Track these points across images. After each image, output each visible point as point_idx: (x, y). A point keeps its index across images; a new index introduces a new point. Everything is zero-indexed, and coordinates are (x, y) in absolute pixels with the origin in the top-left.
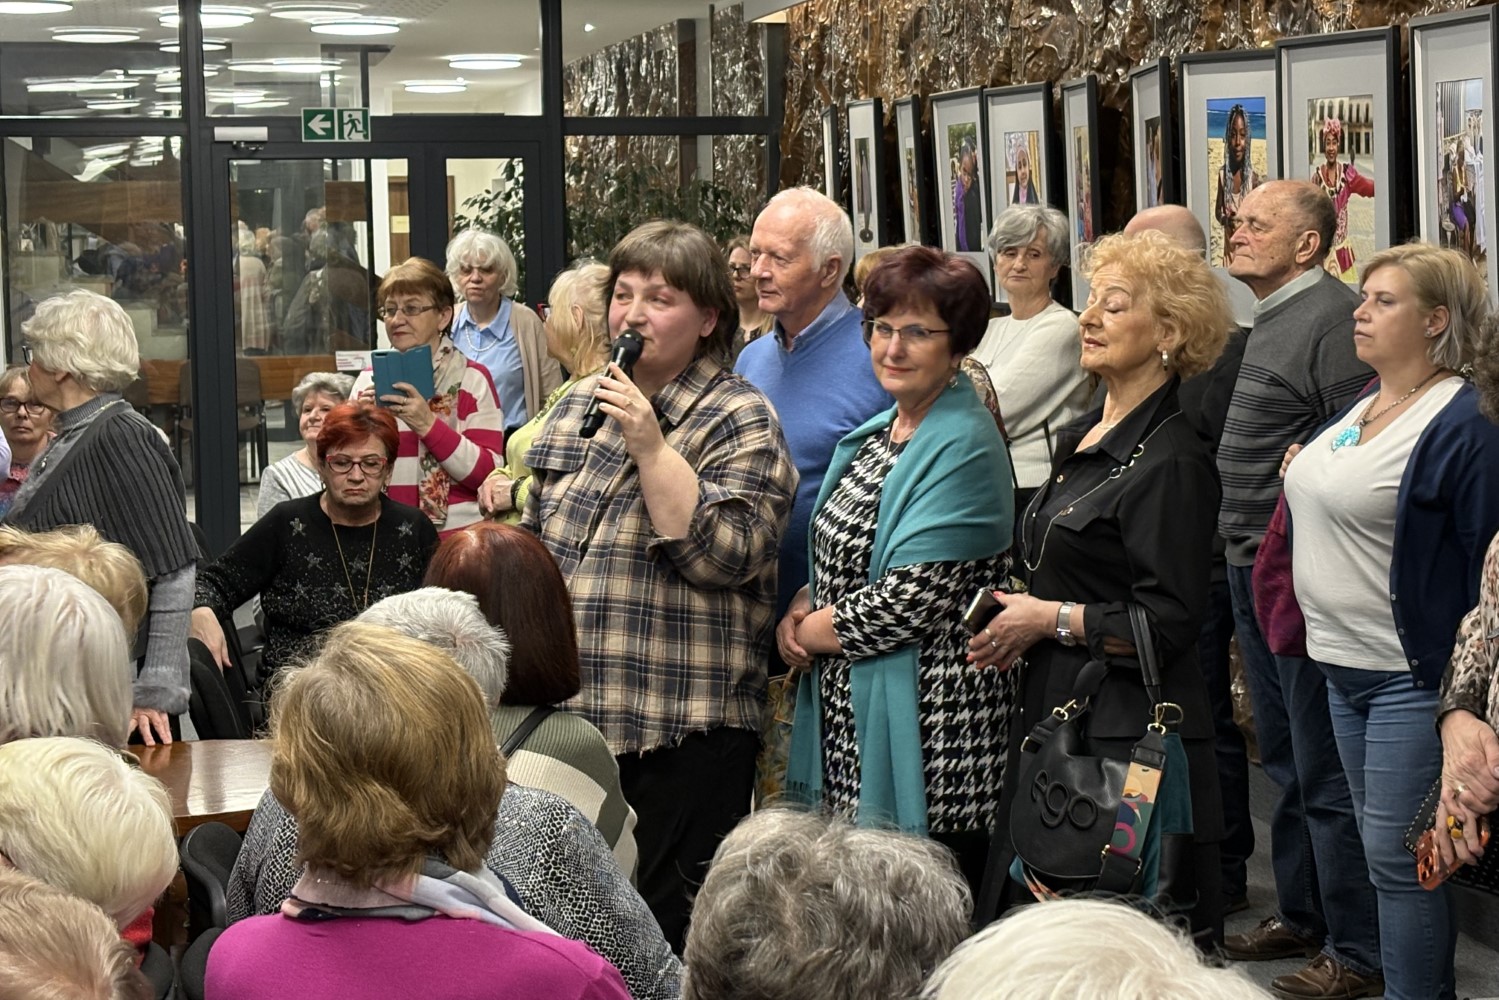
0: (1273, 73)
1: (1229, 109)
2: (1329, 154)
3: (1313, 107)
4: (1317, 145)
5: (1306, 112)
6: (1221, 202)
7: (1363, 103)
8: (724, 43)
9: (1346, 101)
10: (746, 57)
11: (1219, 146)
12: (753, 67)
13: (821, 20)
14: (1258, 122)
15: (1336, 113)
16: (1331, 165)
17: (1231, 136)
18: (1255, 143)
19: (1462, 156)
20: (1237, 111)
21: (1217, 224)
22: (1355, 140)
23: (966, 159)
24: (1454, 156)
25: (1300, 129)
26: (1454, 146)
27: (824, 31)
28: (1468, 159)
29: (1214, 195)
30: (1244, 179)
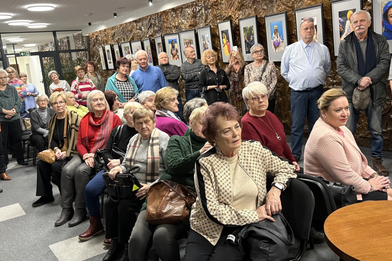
0: (178, 36)
1: (171, 40)
2: (187, 45)
3: (184, 39)
4: (185, 44)
5: (183, 40)
6: (171, 52)
7: (191, 38)
8: (76, 39)
9: (189, 38)
10: (82, 41)
11: (170, 45)
12: (83, 42)
13: (96, 34)
14: (176, 42)
15: (188, 39)
16: (188, 46)
17: (172, 44)
18: (176, 44)
19: (206, 43)
20: (173, 41)
21: (171, 55)
22: (190, 43)
23: (128, 51)
24: (205, 43)
25: (183, 42)
26: (205, 42)
27: (96, 36)
28: (207, 43)
29: (170, 51)
30: (174, 49)
